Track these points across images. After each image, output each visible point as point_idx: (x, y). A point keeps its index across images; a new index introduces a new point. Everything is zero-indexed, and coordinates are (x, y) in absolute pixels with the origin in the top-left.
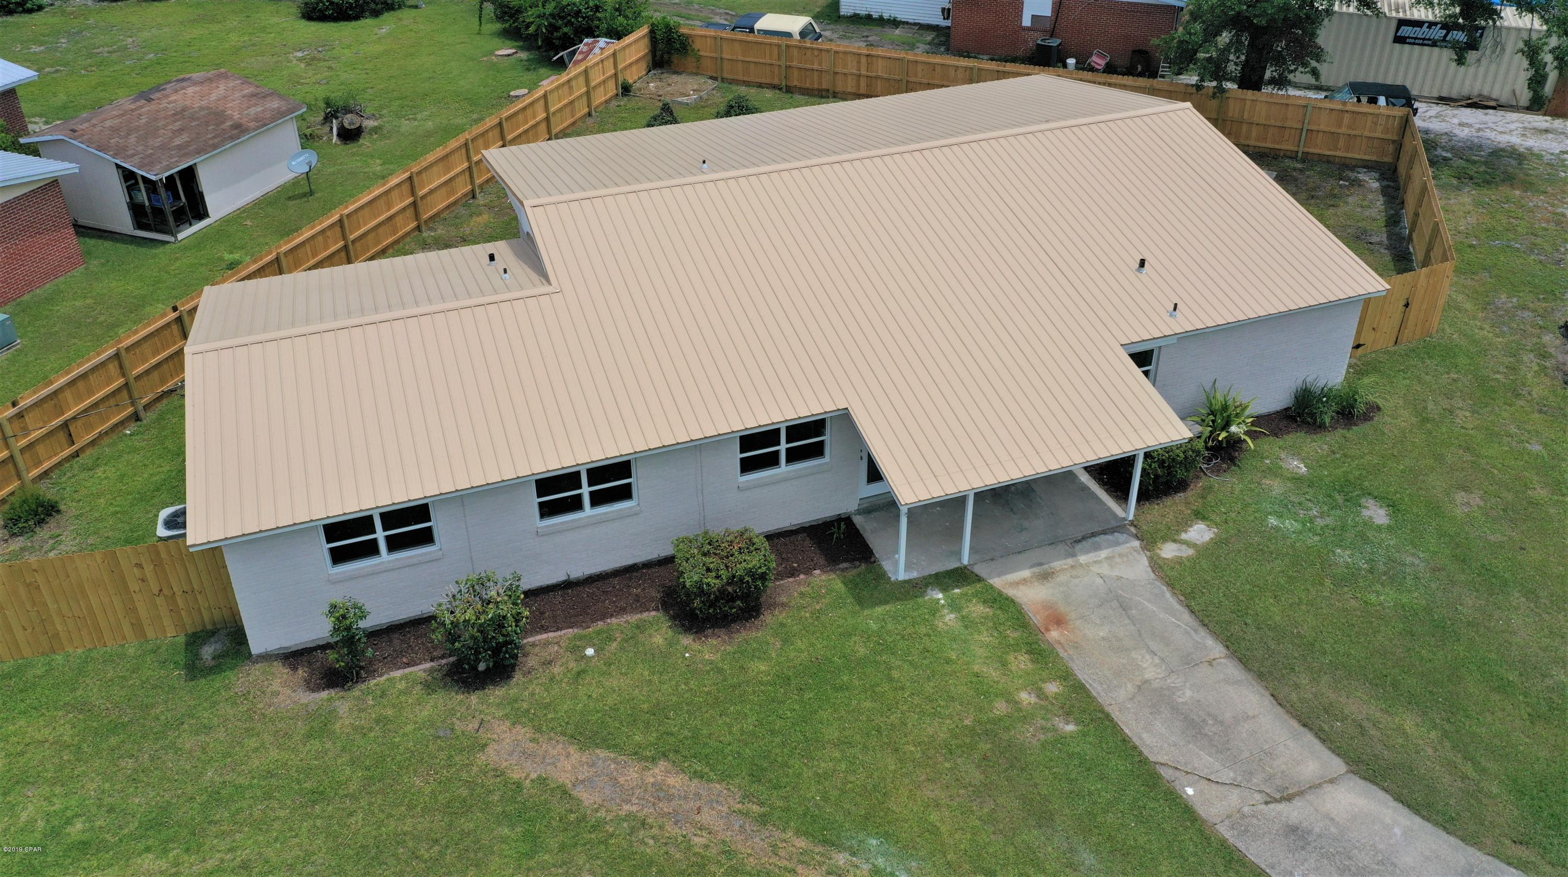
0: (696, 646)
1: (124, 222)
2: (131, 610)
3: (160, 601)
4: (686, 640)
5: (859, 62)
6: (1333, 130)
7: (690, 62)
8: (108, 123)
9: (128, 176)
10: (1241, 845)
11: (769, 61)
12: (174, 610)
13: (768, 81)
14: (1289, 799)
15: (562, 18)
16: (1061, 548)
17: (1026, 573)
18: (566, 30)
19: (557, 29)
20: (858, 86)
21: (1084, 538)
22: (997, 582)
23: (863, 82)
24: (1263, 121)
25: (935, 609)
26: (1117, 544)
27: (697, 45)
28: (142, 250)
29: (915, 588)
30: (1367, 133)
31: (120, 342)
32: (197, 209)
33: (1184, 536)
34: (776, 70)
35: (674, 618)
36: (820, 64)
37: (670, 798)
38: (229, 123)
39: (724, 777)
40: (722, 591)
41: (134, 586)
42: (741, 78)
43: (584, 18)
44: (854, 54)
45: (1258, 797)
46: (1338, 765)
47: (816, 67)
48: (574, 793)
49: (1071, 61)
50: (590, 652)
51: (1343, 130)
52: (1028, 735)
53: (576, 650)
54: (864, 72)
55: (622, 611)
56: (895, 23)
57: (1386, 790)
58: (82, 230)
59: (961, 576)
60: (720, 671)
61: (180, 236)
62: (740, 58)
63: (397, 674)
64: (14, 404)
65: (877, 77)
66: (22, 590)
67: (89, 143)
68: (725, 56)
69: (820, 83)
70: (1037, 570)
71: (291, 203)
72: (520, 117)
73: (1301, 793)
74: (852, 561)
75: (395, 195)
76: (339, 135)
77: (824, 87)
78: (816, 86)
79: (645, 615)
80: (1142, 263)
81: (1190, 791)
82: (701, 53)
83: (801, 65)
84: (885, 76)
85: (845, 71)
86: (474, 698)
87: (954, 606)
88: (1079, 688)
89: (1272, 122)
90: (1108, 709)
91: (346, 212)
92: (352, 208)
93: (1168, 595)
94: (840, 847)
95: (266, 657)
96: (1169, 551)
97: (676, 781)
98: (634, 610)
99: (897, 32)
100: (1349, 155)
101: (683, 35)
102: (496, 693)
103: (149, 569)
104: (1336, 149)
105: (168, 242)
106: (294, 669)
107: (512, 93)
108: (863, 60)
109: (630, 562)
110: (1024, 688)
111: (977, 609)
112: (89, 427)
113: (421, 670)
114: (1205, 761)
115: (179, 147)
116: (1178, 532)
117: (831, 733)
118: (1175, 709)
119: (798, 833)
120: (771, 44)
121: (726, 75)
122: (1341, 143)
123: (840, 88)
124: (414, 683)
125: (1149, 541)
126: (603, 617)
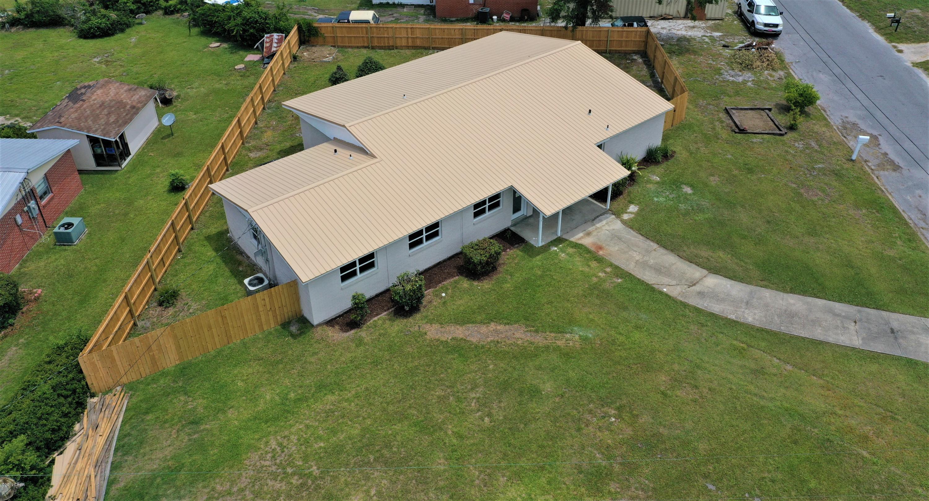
0: (480, 284)
1: (90, 163)
2: (259, 319)
3: (270, 313)
4: (475, 283)
5: (407, 31)
6: (620, 39)
7: (320, 40)
8: (73, 116)
9: (94, 141)
10: (686, 301)
11: (362, 35)
12: (275, 316)
13: (362, 45)
14: (694, 285)
15: (248, 25)
16: (589, 223)
17: (581, 235)
18: (252, 31)
19: (247, 31)
20: (408, 43)
21: (595, 218)
22: (573, 239)
23: (410, 41)
24: (591, 39)
25: (556, 254)
26: (607, 218)
27: (323, 31)
28: (107, 176)
29: (546, 248)
30: (633, 39)
31: (172, 217)
32: (126, 152)
33: (628, 211)
34: (365, 39)
35: (466, 277)
36: (388, 34)
37: (502, 333)
38: (128, 107)
39: (516, 322)
41: (261, 309)
42: (347, 45)
43: (260, 24)
44: (404, 28)
45: (685, 286)
46: (705, 272)
47: (386, 36)
48: (468, 339)
49: (495, 17)
50: (444, 295)
51: (624, 39)
52: (607, 286)
53: (438, 296)
54: (410, 36)
55: (445, 279)
56: (402, 6)
57: (721, 275)
58: (81, 172)
59: (559, 241)
60: (494, 290)
61: (123, 166)
62: (346, 35)
63: (376, 318)
65: (416, 38)
67: (71, 127)
68: (338, 35)
69: (388, 43)
70: (584, 232)
71: (166, 141)
72: (265, 81)
73: (697, 282)
74: (518, 244)
75: (235, 129)
76: (161, 102)
77: (391, 44)
78: (387, 45)
79: (455, 278)
80: (590, 111)
81: (665, 290)
82: (325, 35)
83: (379, 36)
84: (421, 36)
85: (400, 36)
86: (411, 320)
87: (562, 251)
88: (617, 267)
89: (595, 39)
90: (630, 272)
91: (223, 141)
92: (224, 139)
93: (632, 231)
94: (566, 333)
95: (319, 325)
96: (626, 217)
97: (500, 327)
98: (449, 278)
99: (405, 10)
100: (627, 49)
101: (315, 27)
102: (418, 316)
103: (267, 300)
104: (621, 47)
105: (117, 171)
106: (333, 326)
107: (236, 67)
108: (409, 30)
109: (438, 261)
110: (599, 272)
111: (571, 250)
112: (168, 258)
113: (384, 315)
114: (666, 280)
115: (115, 122)
116: (626, 210)
117: (544, 300)
118: (650, 267)
119: (550, 332)
120: (362, 27)
121: (339, 44)
122: (624, 44)
123: (399, 44)
124: (384, 320)
125: (618, 215)
126: (440, 282)
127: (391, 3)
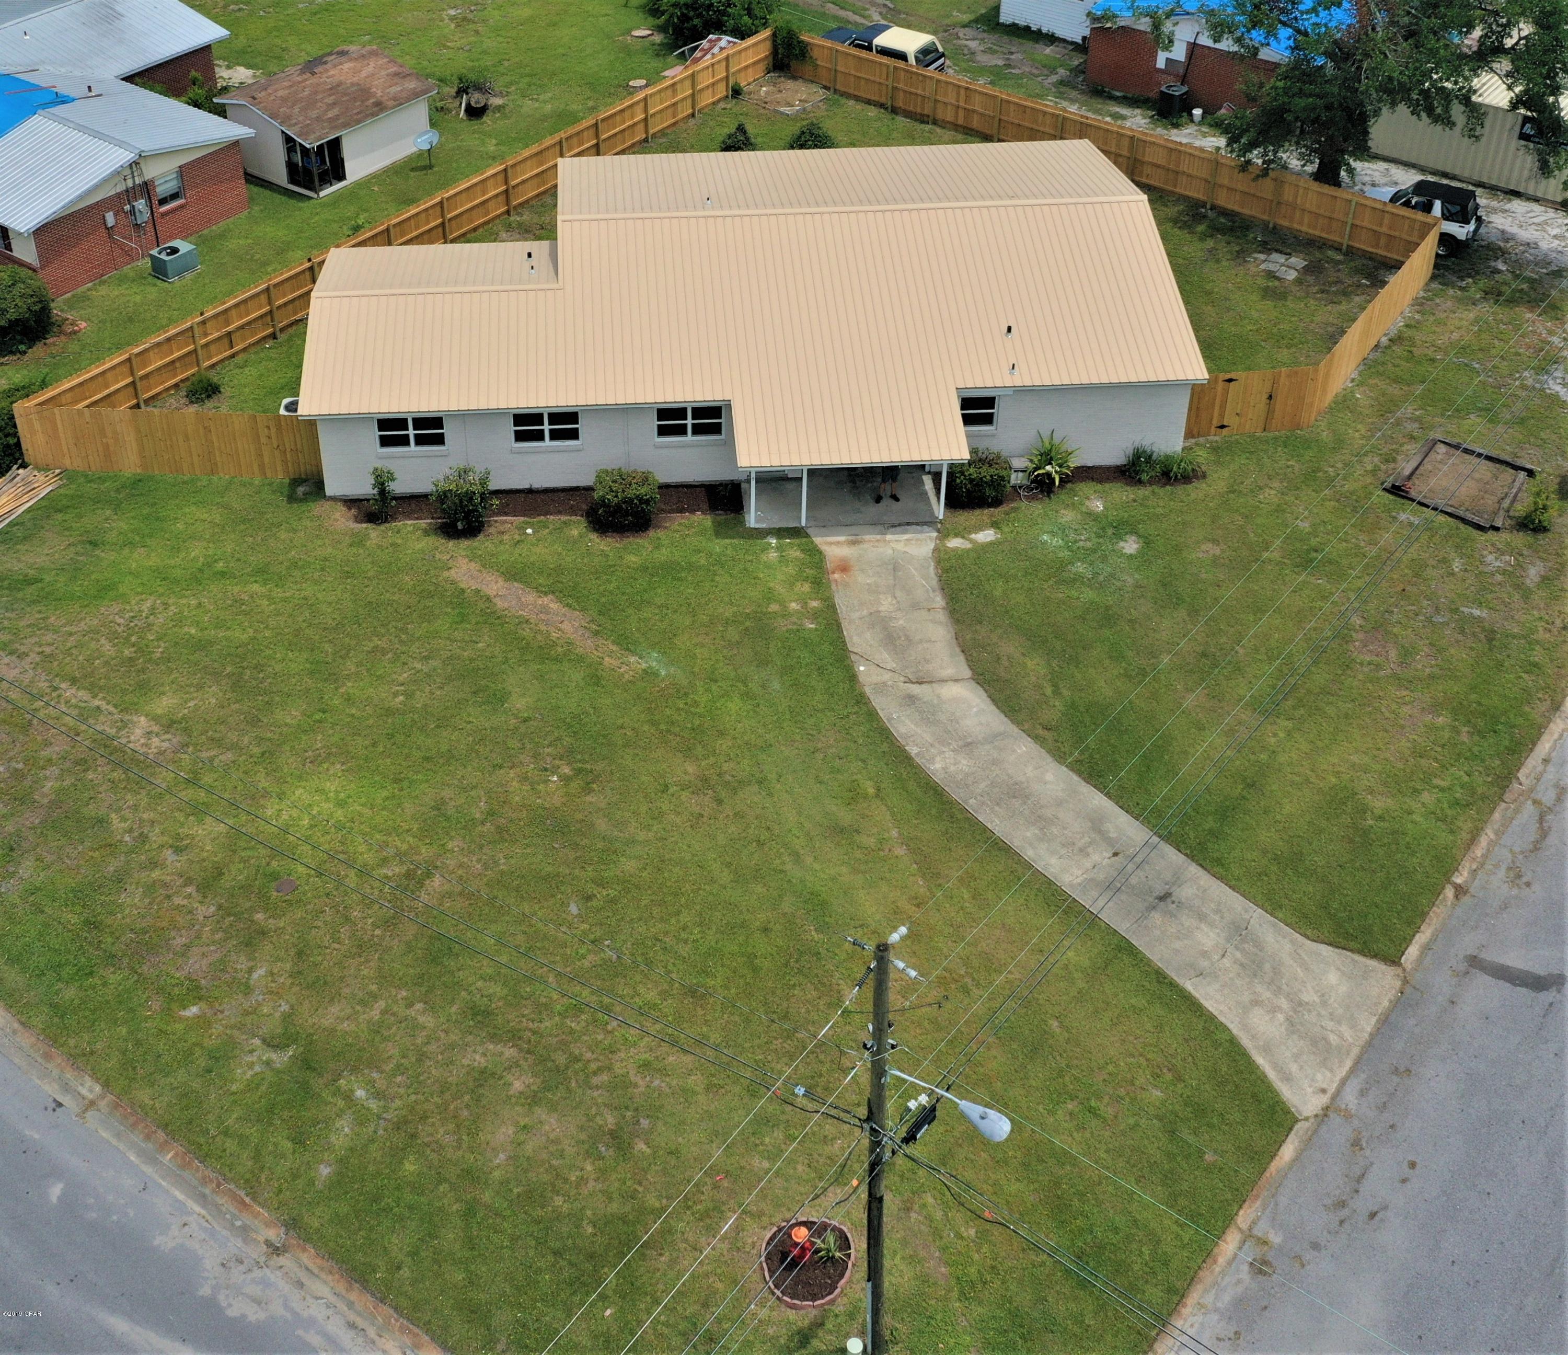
0: (598, 540)
1: (280, 176)
2: (260, 455)
3: (277, 453)
4: (594, 536)
5: (958, 94)
6: (1375, 228)
7: (807, 69)
8: (280, 93)
9: (288, 140)
10: (872, 697)
11: (878, 80)
12: (285, 462)
13: (876, 98)
14: (921, 683)
15: (695, 9)
16: (880, 527)
17: (842, 539)
18: (696, 21)
19: (689, 19)
20: (957, 116)
21: (900, 525)
22: (818, 540)
23: (961, 113)
24: (1314, 209)
25: (765, 548)
26: (922, 532)
27: (815, 53)
28: (293, 202)
29: (761, 534)
30: (1405, 236)
31: (270, 280)
32: (338, 173)
33: (973, 536)
34: (884, 88)
35: (590, 522)
36: (924, 90)
37: (548, 613)
38: (372, 101)
39: (583, 610)
40: (618, 506)
41: (263, 440)
42: (851, 91)
43: (715, 12)
44: (954, 85)
45: (902, 679)
46: (967, 673)
47: (919, 92)
48: (494, 600)
49: (1197, 112)
50: (529, 531)
51: (1384, 229)
52: (782, 625)
53: (522, 529)
54: (962, 104)
55: (560, 513)
56: (1051, 39)
57: (986, 691)
58: (250, 179)
59: (796, 532)
60: (607, 556)
61: (322, 194)
62: (853, 72)
63: (409, 522)
64: (202, 314)
65: (974, 111)
66: (201, 431)
67: (264, 109)
68: (839, 68)
69: (923, 109)
70: (850, 538)
71: (412, 174)
72: (618, 118)
73: (931, 682)
74: (725, 511)
75: (490, 183)
76: (466, 111)
77: (926, 112)
78: (919, 110)
79: (573, 518)
80: (1009, 329)
81: (862, 668)
82: (819, 62)
83: (906, 88)
84: (982, 111)
85: (946, 100)
86: (451, 544)
87: (779, 548)
88: (832, 607)
89: (1322, 212)
90: (842, 621)
91: (446, 195)
92: (452, 192)
93: (932, 568)
94: (633, 653)
95: (334, 499)
96: (955, 543)
97: (554, 606)
98: (566, 514)
99: (1048, 50)
100: (1389, 255)
101: (802, 42)
102: (465, 543)
103: (273, 430)
104: (1377, 246)
105: (310, 198)
106: (350, 509)
107: (631, 83)
108: (962, 92)
109: (574, 485)
110: (796, 601)
111: (795, 553)
112: (244, 339)
113: (424, 523)
114: (885, 657)
115: (331, 120)
116: (970, 533)
117: (658, 601)
118: (885, 628)
119: (614, 642)
120: (881, 64)
121: (838, 87)
122: (1383, 241)
123: (940, 115)
124: (418, 529)
125: (944, 534)
126: (545, 514)
127: (1034, 28)
